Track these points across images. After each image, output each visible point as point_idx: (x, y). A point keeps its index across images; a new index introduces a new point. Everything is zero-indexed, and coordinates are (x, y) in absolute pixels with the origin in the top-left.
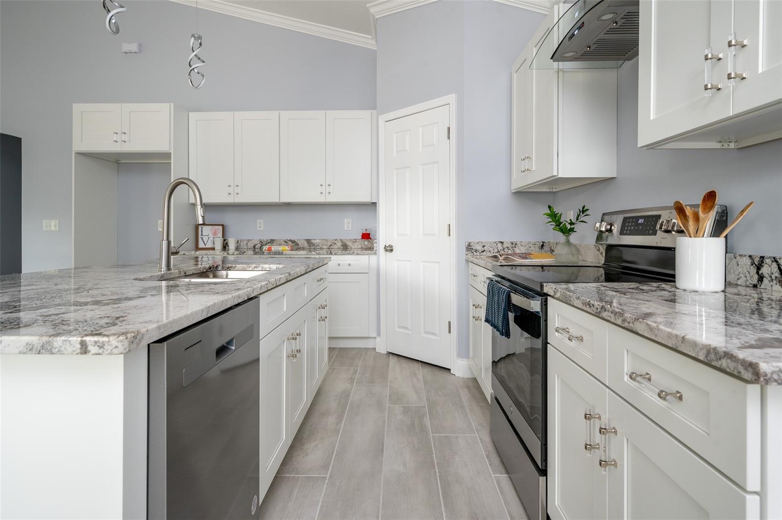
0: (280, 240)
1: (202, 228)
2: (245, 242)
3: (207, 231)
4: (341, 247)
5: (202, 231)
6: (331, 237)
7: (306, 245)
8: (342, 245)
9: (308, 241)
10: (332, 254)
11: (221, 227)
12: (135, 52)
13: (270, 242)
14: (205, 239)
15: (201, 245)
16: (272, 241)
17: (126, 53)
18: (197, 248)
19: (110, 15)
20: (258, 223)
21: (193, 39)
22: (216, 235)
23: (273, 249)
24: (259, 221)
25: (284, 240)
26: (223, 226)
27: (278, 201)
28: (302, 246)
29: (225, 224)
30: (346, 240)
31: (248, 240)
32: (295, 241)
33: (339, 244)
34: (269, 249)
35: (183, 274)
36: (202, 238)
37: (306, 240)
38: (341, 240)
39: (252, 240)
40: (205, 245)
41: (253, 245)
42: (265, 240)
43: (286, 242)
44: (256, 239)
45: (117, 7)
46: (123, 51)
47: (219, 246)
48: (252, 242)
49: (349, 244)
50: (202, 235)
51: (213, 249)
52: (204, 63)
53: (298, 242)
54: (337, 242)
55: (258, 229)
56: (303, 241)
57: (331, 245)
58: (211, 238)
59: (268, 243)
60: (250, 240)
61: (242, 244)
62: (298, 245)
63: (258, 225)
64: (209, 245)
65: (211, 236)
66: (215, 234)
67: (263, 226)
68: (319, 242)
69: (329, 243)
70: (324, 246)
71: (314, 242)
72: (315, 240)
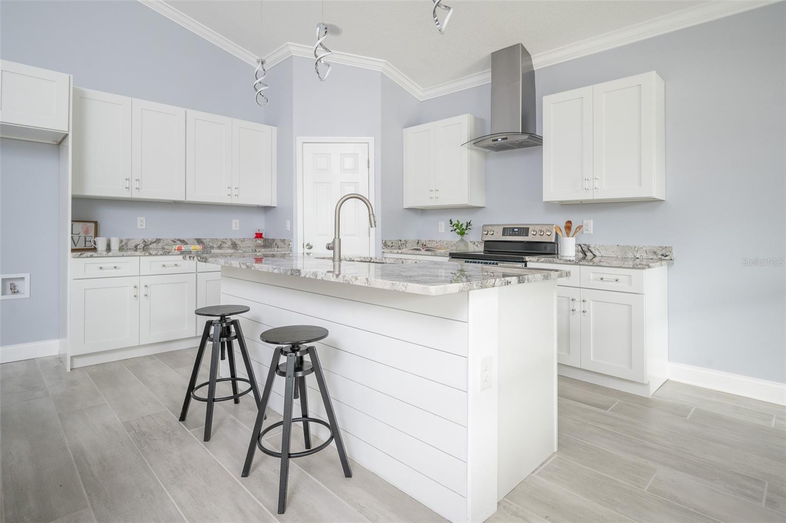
0: (166, 239)
2: (124, 242)
3: (77, 228)
4: (231, 246)
6: (221, 236)
8: (231, 244)
9: (199, 241)
11: (93, 225)
13: (156, 241)
14: (76, 238)
16: (158, 241)
20: (139, 221)
22: (88, 234)
25: (173, 239)
29: (97, 220)
30: (236, 239)
31: (128, 240)
32: (183, 240)
33: (229, 243)
37: (196, 239)
38: (231, 239)
39: (134, 239)
40: (76, 246)
41: (134, 245)
42: (149, 240)
43: (175, 242)
44: (137, 238)
48: (133, 241)
49: (238, 243)
53: (188, 242)
54: (226, 241)
55: (139, 227)
57: (221, 244)
58: (83, 238)
59: (153, 243)
60: (131, 240)
63: (139, 223)
64: (81, 246)
65: (82, 235)
66: (86, 232)
67: (144, 224)
68: (209, 242)
69: (219, 243)
70: (215, 246)
71: (205, 241)
72: (205, 239)
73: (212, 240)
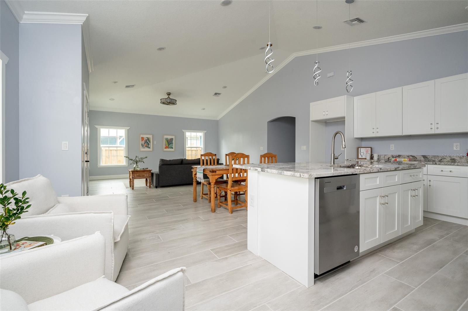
0: (404, 155)
1: (360, 149)
2: (383, 156)
3: (363, 150)
5: (360, 150)
7: (422, 159)
8: (451, 160)
9: (424, 157)
10: (436, 164)
11: (370, 148)
12: (332, 76)
13: (398, 156)
14: (362, 154)
15: (360, 157)
16: (399, 156)
17: (329, 77)
18: (358, 158)
19: (316, 80)
20: (391, 146)
21: (348, 73)
23: (398, 160)
24: (391, 145)
25: (407, 155)
26: (371, 148)
27: (401, 134)
28: (419, 159)
29: (372, 147)
31: (385, 155)
32: (414, 156)
33: (449, 159)
34: (396, 160)
35: (339, 166)
36: (360, 154)
37: (422, 156)
40: (362, 157)
41: (388, 158)
42: (395, 155)
43: (408, 157)
44: (389, 154)
45: (318, 77)
46: (328, 77)
47: (368, 157)
48: (387, 156)
50: (360, 152)
51: (366, 159)
52: (353, 82)
54: (446, 157)
55: (391, 149)
56: (420, 156)
57: (441, 159)
58: (365, 154)
59: (396, 157)
60: (386, 155)
61: (381, 157)
62: (416, 158)
63: (391, 147)
64: (364, 157)
65: (365, 153)
66: (367, 152)
67: (394, 148)
68: (432, 157)
69: (440, 158)
70: (436, 160)
71: (428, 157)
72: (429, 156)
73: (434, 156)
